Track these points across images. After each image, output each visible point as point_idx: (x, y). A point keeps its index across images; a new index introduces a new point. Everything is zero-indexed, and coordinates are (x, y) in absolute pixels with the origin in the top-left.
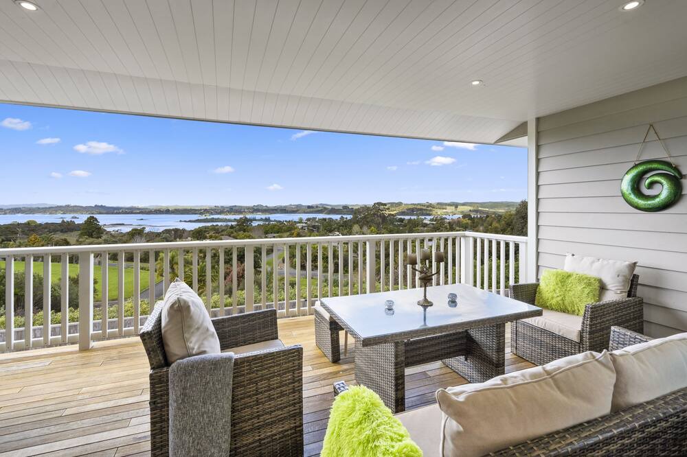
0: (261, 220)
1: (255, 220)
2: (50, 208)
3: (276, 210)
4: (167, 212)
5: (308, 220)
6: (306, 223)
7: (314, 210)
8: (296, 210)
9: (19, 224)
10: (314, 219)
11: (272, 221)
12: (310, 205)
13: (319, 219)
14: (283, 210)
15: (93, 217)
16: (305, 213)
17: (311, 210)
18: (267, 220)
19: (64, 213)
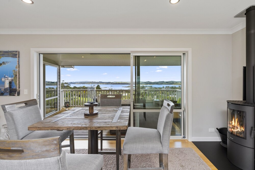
0: (149, 87)
1: (147, 87)
2: (88, 82)
3: (154, 83)
4: (119, 84)
5: (166, 87)
6: (165, 88)
7: (169, 83)
8: (162, 83)
9: (81, 87)
10: (169, 87)
11: (153, 87)
12: (167, 81)
13: (171, 87)
14: (157, 83)
15: (98, 85)
16: (165, 84)
17: (168, 83)
18: (151, 87)
19: (92, 84)
